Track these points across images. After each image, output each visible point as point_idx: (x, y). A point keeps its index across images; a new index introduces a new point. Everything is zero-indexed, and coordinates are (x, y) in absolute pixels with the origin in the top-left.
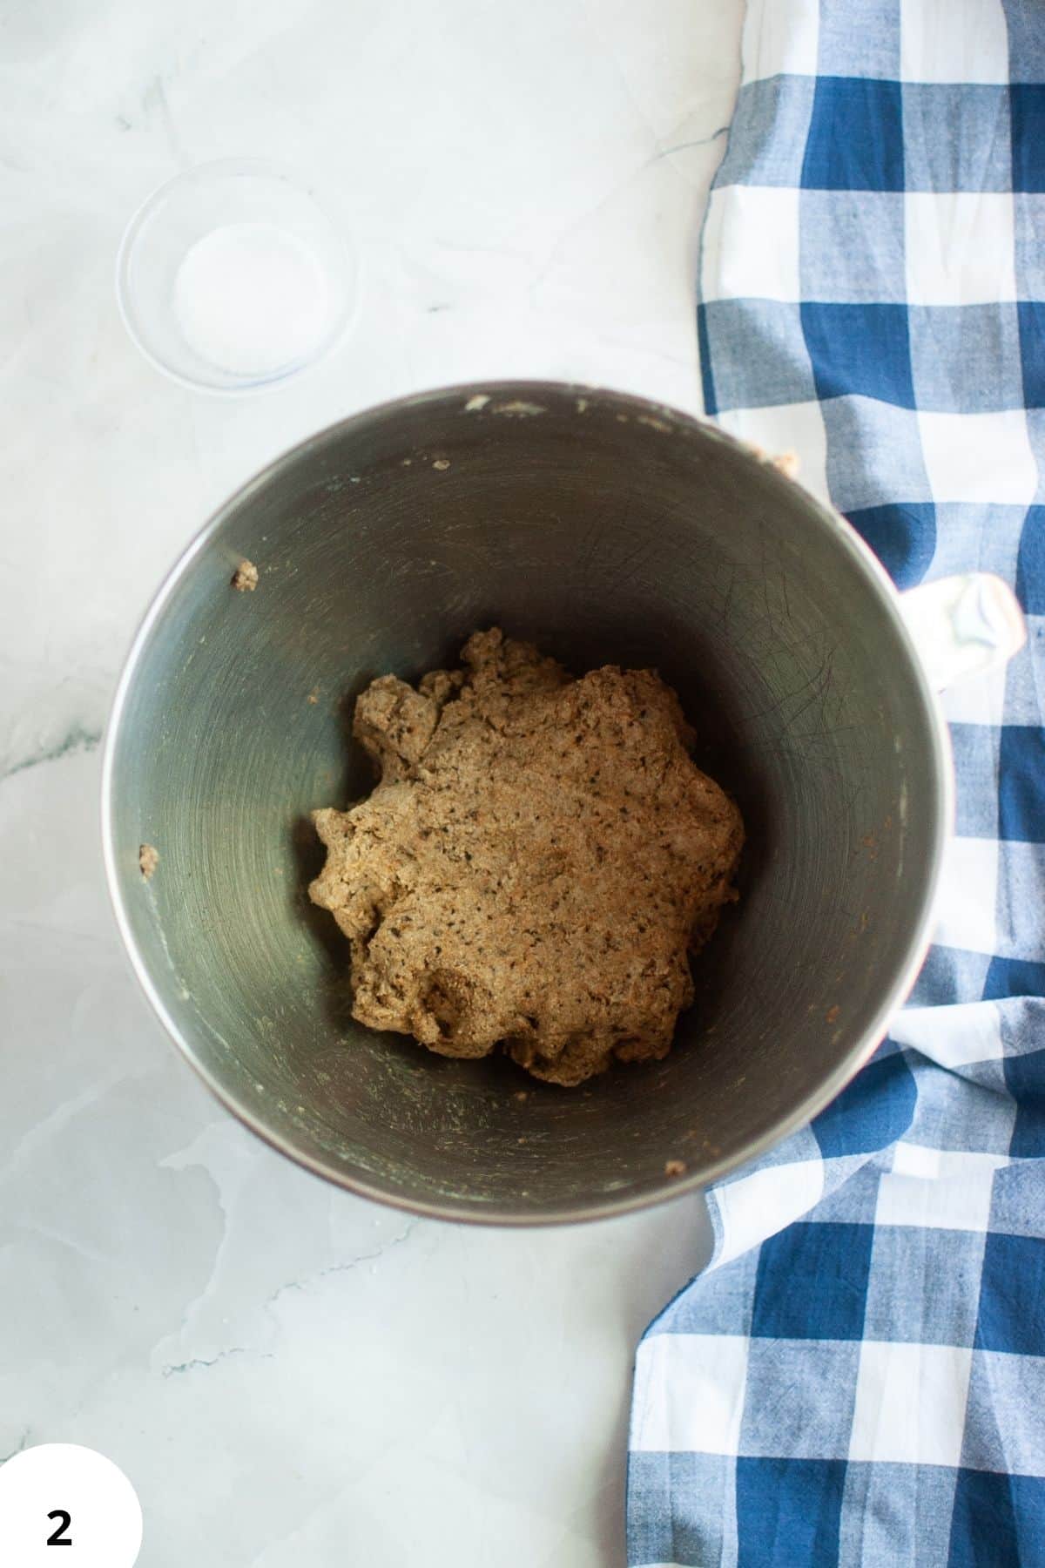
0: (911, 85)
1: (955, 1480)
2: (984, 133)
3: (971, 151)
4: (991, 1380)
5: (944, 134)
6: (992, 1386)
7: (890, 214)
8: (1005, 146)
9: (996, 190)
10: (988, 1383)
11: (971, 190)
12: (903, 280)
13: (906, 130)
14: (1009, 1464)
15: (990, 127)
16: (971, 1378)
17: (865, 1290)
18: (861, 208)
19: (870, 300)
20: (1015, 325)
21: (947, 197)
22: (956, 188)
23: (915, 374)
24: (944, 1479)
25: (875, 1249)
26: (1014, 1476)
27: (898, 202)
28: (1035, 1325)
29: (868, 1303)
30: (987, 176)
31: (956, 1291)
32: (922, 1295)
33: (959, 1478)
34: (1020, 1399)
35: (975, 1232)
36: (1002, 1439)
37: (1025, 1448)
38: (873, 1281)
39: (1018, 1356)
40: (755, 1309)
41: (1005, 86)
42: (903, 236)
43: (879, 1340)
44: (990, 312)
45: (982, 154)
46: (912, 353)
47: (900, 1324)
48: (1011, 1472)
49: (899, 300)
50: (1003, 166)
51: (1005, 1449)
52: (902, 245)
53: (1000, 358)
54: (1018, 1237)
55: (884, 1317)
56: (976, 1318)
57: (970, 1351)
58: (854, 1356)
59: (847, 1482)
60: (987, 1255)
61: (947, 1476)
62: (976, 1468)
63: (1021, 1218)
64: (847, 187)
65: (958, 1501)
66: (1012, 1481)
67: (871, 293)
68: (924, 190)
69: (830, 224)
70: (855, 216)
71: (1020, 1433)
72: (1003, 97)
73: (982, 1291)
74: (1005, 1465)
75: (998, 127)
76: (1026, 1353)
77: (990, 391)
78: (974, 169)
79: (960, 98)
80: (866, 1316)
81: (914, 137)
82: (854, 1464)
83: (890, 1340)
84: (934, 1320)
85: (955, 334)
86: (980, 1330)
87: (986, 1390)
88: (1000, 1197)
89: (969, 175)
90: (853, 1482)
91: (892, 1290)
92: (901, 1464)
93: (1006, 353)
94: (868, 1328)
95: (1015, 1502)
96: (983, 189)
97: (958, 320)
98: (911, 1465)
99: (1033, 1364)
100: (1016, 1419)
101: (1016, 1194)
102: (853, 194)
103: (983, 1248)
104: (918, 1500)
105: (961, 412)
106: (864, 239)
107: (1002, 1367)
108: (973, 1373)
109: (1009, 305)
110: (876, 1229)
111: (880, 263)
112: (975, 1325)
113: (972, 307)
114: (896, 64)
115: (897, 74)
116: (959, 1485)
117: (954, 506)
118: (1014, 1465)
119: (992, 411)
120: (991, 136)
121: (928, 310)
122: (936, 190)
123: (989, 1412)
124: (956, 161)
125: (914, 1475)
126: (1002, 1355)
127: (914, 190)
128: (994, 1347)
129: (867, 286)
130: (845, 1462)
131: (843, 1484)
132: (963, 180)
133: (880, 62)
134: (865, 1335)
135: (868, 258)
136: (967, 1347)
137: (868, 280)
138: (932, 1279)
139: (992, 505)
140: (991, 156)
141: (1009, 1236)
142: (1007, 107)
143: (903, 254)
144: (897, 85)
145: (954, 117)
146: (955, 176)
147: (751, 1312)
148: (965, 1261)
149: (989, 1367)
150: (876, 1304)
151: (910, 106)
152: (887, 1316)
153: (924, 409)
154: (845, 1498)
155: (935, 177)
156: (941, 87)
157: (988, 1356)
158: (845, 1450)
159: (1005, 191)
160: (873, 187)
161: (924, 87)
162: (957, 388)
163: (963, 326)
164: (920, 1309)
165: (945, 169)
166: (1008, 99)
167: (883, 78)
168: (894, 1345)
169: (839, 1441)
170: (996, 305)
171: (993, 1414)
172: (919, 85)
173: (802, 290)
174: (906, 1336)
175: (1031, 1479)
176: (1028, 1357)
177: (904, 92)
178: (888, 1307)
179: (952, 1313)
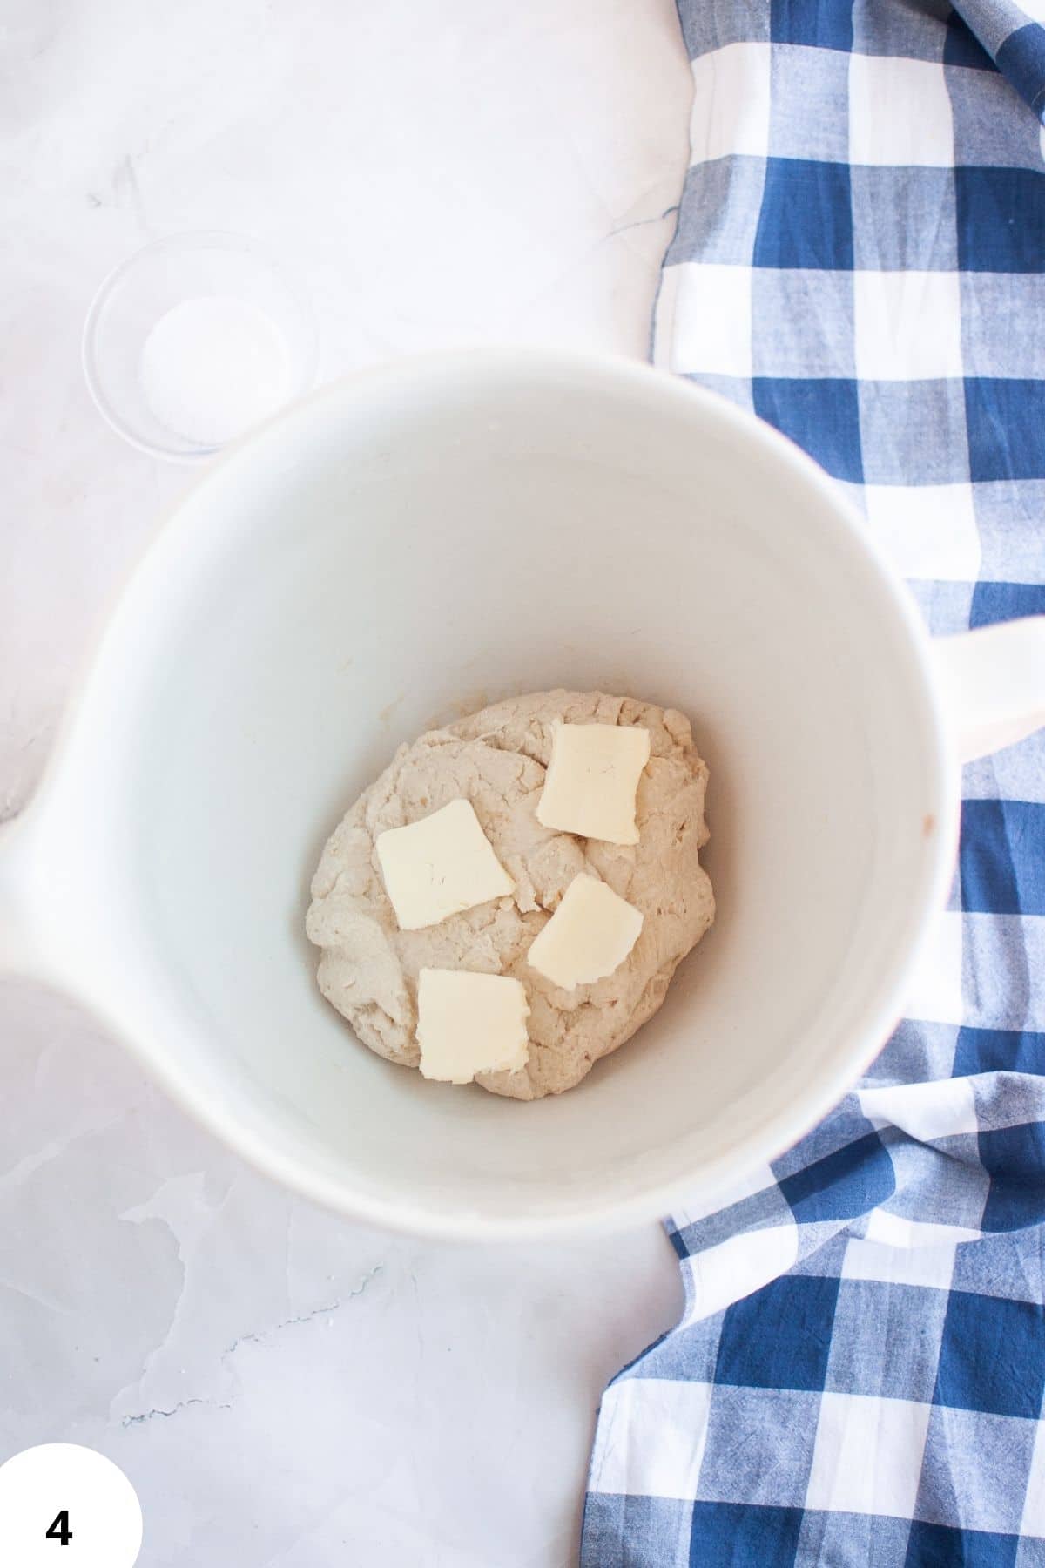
0: (859, 167)
1: (908, 1532)
2: (930, 214)
3: (918, 231)
4: (948, 1436)
5: (891, 215)
6: (949, 1442)
7: (840, 291)
8: (951, 226)
9: (942, 269)
10: (944, 1438)
11: (918, 269)
12: (852, 355)
13: (855, 211)
14: (962, 1518)
15: (936, 209)
16: (929, 1432)
17: (829, 1343)
18: (811, 285)
19: (821, 375)
20: (963, 400)
21: (894, 276)
22: (904, 266)
23: (864, 447)
24: (898, 1531)
25: (839, 1302)
26: (966, 1530)
27: (847, 280)
28: (994, 1384)
29: (830, 1355)
30: (934, 255)
31: (918, 1347)
32: (883, 1349)
33: (912, 1529)
34: (976, 1455)
35: (938, 1290)
36: (956, 1494)
37: (978, 1504)
38: (836, 1333)
39: (974, 1413)
40: (719, 1356)
41: (952, 169)
42: (852, 313)
43: (840, 1392)
44: (937, 388)
45: (929, 234)
46: (862, 427)
47: (860, 1377)
48: (963, 1527)
49: (848, 375)
50: (949, 245)
51: (959, 1504)
52: (851, 321)
53: (947, 432)
54: (980, 1296)
55: (844, 1369)
56: (935, 1374)
57: (929, 1406)
58: (814, 1407)
59: (803, 1531)
60: (949, 1311)
61: (901, 1528)
62: (930, 1522)
63: (984, 1277)
64: (798, 266)
65: (909, 1553)
66: (964, 1537)
67: (822, 368)
68: (872, 269)
69: (782, 302)
70: (806, 294)
71: (974, 1489)
72: (948, 179)
73: (942, 1348)
74: (958, 1519)
75: (944, 208)
76: (983, 1411)
77: (938, 465)
78: (921, 249)
79: (907, 179)
80: (828, 1369)
81: (863, 217)
82: (810, 1512)
83: (850, 1392)
84: (894, 1374)
85: (904, 408)
86: (940, 1386)
87: (942, 1445)
89: (917, 254)
90: (809, 1529)
91: (855, 1343)
92: (856, 1514)
93: (953, 427)
94: (829, 1379)
95: (966, 1555)
96: (930, 268)
97: (906, 394)
98: (866, 1515)
99: (990, 1422)
100: (970, 1474)
101: (980, 1253)
102: (804, 272)
103: (946, 1306)
104: (872, 1549)
105: (908, 484)
106: (815, 316)
107: (958, 1423)
108: (931, 1428)
109: (956, 381)
110: (842, 1282)
111: (830, 339)
112: (934, 1381)
113: (920, 382)
114: (845, 147)
115: (846, 157)
116: (911, 1538)
118: (967, 1521)
119: (939, 484)
120: (937, 217)
121: (876, 384)
122: (884, 268)
123: (945, 1467)
124: (903, 241)
125: (868, 1525)
126: (960, 1412)
127: (863, 268)
128: (953, 1404)
129: (817, 362)
130: (802, 1511)
131: (798, 1531)
132: (910, 259)
133: (829, 145)
134: (826, 1387)
135: (818, 334)
136: (926, 1402)
137: (818, 356)
138: (893, 1335)
139: (938, 582)
140: (937, 237)
141: (972, 1295)
142: (953, 189)
143: (853, 331)
144: (846, 167)
145: (901, 198)
146: (903, 256)
147: (715, 1360)
148: (927, 1317)
149: (946, 1422)
150: (838, 1356)
151: (858, 186)
152: (849, 1368)
153: (873, 482)
154: (801, 1545)
155: (883, 256)
156: (889, 169)
157: (946, 1412)
158: (802, 1498)
159: (951, 270)
160: (823, 265)
161: (873, 169)
162: (904, 462)
163: (911, 401)
164: (881, 1362)
165: (892, 245)
166: (953, 181)
167: (832, 160)
168: (854, 1397)
169: (796, 1489)
170: (944, 381)
171: (948, 1469)
172: (867, 167)
173: (754, 366)
174: (866, 1389)
175: (983, 1533)
176: (984, 1414)
177: (853, 175)
178: (850, 1359)
179: (912, 1368)
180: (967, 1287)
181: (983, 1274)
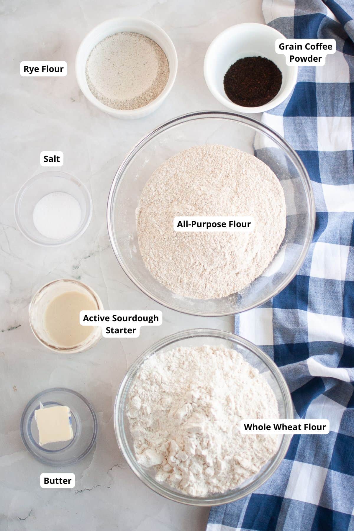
0: (319, 83)
1: (316, 509)
2: (342, 98)
3: (338, 104)
4: (332, 480)
5: (329, 99)
6: (332, 482)
7: (313, 123)
8: (348, 102)
9: (346, 116)
10: (331, 480)
11: (338, 116)
12: (317, 143)
13: (317, 98)
14: (334, 507)
15: (344, 96)
16: (326, 478)
18: (303, 121)
20: (352, 157)
21: (330, 118)
22: (333, 115)
23: (321, 173)
24: (313, 508)
26: (335, 511)
27: (315, 119)
28: (349, 465)
29: (298, 449)
30: (343, 111)
31: (326, 450)
32: (315, 450)
33: (318, 509)
34: (340, 487)
35: (334, 432)
36: (333, 499)
37: (340, 503)
39: (341, 474)
41: (349, 83)
42: (317, 130)
43: (300, 461)
44: (344, 153)
45: (341, 105)
46: (320, 166)
47: (307, 457)
48: (334, 509)
49: (316, 150)
50: (348, 108)
51: (333, 502)
52: (316, 132)
53: (347, 168)
54: (347, 436)
55: (302, 454)
56: (331, 459)
57: (327, 469)
58: (291, 465)
59: (283, 505)
60: (337, 440)
61: (314, 508)
62: (323, 506)
63: (349, 430)
64: (299, 115)
65: (316, 516)
66: (334, 512)
67: (307, 147)
68: (323, 116)
69: (293, 126)
70: (301, 124)
71: (339, 498)
72: (348, 87)
73: (334, 451)
74: (332, 507)
75: (346, 96)
76: (345, 473)
77: (344, 178)
78: (339, 110)
79: (335, 87)
80: (297, 453)
81: (320, 99)
82: (286, 499)
83: (303, 461)
84: (317, 457)
85: (333, 160)
86: (332, 463)
87: (330, 482)
88: (343, 422)
89: (337, 111)
90: (284, 505)
91: (306, 446)
92: (300, 501)
93: (349, 166)
94: (296, 457)
95: (334, 519)
96: (342, 116)
97: (334, 156)
98: (303, 502)
99: (346, 477)
100: (338, 493)
101: (349, 422)
102: (301, 117)
103: (336, 438)
104: (304, 513)
105: (335, 185)
106: (304, 131)
107: (336, 476)
108: (327, 476)
109: (350, 151)
111: (309, 138)
112: (330, 461)
113: (338, 152)
114: (314, 77)
115: (315, 80)
116: (317, 511)
117: (333, 213)
118: (335, 508)
119: (345, 184)
120: (344, 99)
121: (324, 152)
122: (327, 116)
123: (330, 490)
124: (333, 107)
125: (303, 505)
126: (337, 472)
127: (320, 116)
128: (335, 470)
129: (305, 145)
130: (283, 498)
131: (281, 505)
132: (335, 113)
133: (309, 77)
134: (295, 459)
135: (306, 136)
136: (327, 468)
137: (306, 143)
138: (319, 445)
139: (345, 212)
140: (344, 105)
141: (345, 435)
142: (349, 90)
143: (317, 135)
144: (315, 84)
145: (332, 93)
146: (333, 112)
148: (330, 441)
149: (332, 475)
150: (301, 450)
151: (318, 89)
152: (303, 454)
153: (324, 183)
154: (281, 509)
155: (327, 112)
156: (328, 84)
157: (333, 472)
158: (284, 494)
159: (349, 116)
160: (307, 115)
161: (323, 84)
162: (334, 177)
163: (335, 158)
164: (314, 453)
165: (329, 109)
166: (349, 87)
167: (310, 82)
168: (304, 463)
169: (282, 491)
170: (346, 151)
171: (331, 490)
172: (321, 83)
174: (308, 461)
175: (340, 513)
176: (345, 474)
177: (317, 86)
178: (304, 451)
179: (323, 457)
180: (344, 433)
181: (349, 429)
